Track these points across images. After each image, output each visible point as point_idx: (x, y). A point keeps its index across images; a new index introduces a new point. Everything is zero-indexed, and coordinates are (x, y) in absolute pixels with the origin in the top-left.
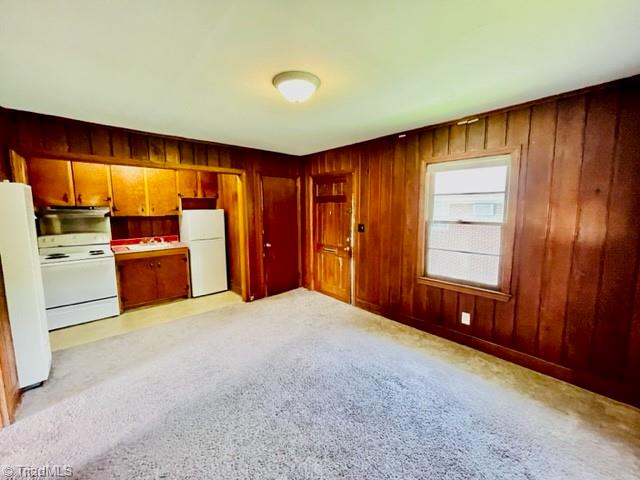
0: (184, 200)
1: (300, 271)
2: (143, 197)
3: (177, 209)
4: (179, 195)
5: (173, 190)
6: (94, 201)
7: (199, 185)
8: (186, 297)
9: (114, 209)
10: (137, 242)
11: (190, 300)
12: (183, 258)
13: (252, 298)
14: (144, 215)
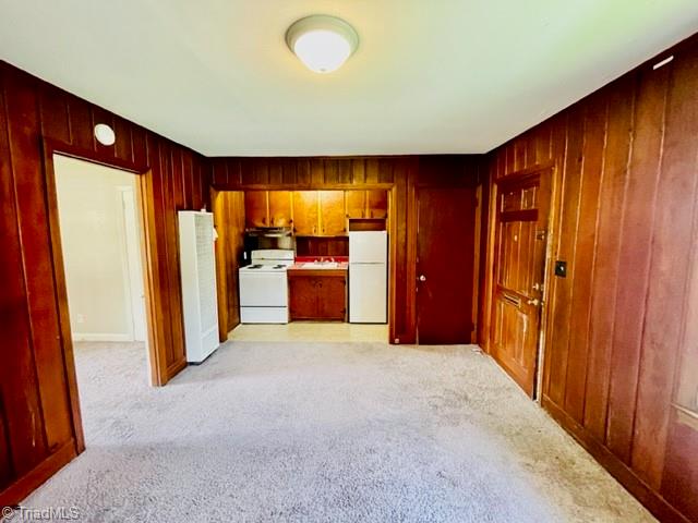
0: (351, 221)
1: (475, 320)
2: (316, 219)
3: (345, 230)
4: (347, 216)
5: (341, 211)
6: (281, 223)
7: (367, 205)
8: (342, 320)
9: (295, 230)
10: (313, 261)
11: (346, 324)
12: (342, 280)
13: (397, 340)
14: (315, 235)
